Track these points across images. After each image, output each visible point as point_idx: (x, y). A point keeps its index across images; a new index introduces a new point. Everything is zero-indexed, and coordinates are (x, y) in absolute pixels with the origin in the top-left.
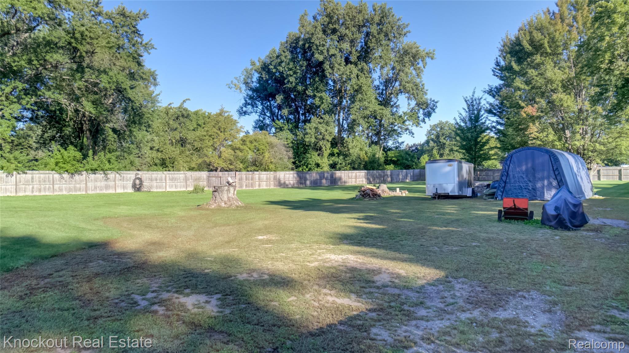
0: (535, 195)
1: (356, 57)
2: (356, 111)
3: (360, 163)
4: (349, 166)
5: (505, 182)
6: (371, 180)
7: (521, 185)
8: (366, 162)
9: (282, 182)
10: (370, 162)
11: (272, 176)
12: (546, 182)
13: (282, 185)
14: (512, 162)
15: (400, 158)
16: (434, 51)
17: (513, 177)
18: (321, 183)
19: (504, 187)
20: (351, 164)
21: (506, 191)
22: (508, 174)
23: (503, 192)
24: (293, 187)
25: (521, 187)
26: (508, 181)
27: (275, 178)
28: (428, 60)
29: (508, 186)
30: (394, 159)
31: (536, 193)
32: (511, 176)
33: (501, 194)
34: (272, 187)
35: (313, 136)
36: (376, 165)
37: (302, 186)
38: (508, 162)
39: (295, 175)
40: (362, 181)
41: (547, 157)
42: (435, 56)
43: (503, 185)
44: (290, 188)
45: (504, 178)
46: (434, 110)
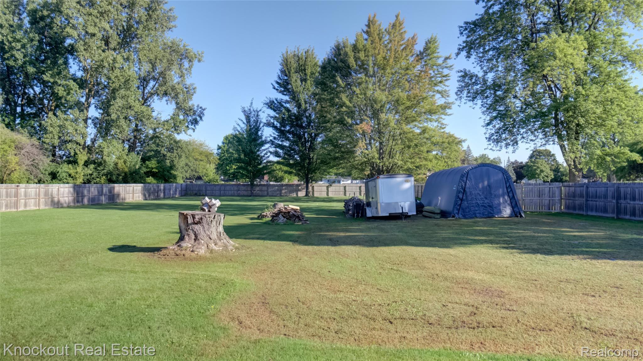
0: (492, 212)
1: (116, 43)
2: (117, 110)
3: (119, 175)
4: (104, 177)
5: (462, 200)
6: (147, 196)
7: (478, 202)
8: (126, 173)
9: (56, 199)
10: (131, 174)
11: (42, 190)
12: (501, 200)
13: (57, 205)
14: (468, 178)
15: (161, 170)
16: (202, 53)
17: (470, 194)
18: (99, 200)
19: (460, 205)
20: (106, 175)
21: (463, 209)
22: (464, 190)
23: (459, 210)
24: (69, 207)
25: (478, 205)
26: (464, 198)
27: (46, 194)
28: (195, 62)
29: (465, 204)
30: (154, 170)
31: (493, 210)
32: (468, 194)
33: (457, 212)
34: (42, 207)
35: (56, 137)
36: (137, 177)
37: (79, 204)
38: (465, 179)
39: (71, 190)
40: (139, 197)
41: (500, 175)
42: (203, 59)
43: (459, 202)
44: (65, 208)
45: (461, 196)
46: (201, 118)
